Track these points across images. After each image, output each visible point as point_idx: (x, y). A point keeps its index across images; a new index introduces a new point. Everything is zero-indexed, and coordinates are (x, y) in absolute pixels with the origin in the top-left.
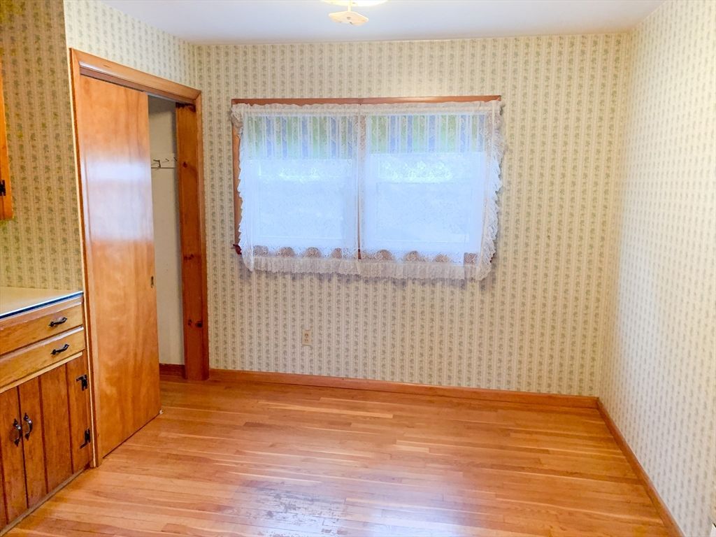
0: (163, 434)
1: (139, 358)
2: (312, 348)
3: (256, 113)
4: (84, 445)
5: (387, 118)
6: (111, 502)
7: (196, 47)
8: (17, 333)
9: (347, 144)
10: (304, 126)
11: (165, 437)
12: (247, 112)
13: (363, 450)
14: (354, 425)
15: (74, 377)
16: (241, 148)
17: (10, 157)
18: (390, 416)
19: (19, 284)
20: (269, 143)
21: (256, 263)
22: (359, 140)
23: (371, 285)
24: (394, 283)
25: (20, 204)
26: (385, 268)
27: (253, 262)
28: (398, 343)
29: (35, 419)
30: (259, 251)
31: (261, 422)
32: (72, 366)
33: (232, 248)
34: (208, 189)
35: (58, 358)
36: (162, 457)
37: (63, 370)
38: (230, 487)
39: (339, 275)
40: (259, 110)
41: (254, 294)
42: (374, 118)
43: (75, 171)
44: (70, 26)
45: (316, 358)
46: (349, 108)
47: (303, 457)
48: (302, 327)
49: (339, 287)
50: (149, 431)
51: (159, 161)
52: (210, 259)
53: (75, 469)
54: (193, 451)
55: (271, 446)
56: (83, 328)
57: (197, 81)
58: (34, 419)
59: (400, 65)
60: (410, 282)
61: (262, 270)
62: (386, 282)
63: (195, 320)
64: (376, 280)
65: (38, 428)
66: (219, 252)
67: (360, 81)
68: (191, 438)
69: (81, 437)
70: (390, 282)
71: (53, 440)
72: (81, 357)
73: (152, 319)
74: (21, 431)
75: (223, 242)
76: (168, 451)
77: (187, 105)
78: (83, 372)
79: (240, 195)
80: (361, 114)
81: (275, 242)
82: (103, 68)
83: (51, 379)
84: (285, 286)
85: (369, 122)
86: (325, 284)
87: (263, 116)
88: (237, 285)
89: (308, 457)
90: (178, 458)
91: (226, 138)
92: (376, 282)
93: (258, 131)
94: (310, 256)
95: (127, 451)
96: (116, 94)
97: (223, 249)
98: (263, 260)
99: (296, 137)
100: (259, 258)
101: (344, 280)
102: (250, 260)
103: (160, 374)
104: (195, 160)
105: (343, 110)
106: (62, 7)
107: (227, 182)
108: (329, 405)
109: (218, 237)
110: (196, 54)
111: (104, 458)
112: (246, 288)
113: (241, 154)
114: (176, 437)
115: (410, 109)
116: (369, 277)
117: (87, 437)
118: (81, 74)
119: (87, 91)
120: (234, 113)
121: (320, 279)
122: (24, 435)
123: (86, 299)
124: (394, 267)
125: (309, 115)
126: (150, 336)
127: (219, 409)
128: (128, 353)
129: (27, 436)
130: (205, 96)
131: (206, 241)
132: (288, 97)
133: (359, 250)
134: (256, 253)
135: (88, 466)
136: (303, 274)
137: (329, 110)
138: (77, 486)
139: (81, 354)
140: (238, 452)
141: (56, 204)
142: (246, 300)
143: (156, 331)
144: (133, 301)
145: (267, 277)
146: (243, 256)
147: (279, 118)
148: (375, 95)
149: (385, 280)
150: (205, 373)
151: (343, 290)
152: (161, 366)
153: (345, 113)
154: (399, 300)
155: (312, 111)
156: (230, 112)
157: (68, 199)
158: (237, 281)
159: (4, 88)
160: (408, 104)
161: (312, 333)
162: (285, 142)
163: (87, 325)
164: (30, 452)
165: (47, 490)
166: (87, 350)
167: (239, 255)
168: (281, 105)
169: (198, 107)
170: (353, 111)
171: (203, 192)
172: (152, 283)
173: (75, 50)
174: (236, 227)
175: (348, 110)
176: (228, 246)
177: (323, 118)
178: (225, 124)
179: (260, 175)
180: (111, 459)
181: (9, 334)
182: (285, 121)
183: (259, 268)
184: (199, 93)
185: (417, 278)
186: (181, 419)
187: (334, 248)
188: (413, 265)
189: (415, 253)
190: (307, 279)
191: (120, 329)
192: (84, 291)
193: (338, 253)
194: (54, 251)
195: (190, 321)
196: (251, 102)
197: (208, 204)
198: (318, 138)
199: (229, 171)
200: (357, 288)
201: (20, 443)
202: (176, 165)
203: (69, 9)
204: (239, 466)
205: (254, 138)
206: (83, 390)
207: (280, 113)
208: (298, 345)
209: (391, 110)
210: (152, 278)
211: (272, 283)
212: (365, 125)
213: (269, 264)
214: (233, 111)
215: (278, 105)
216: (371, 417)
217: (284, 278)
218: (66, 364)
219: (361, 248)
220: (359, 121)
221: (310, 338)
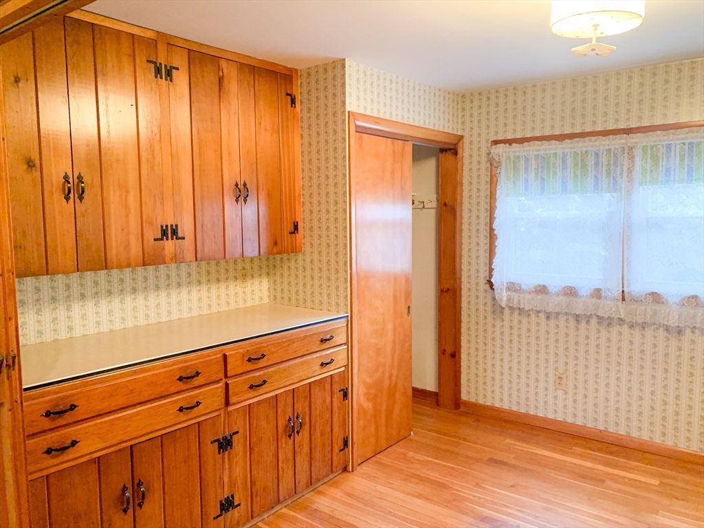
0: (411, 454)
1: (394, 379)
2: (566, 393)
3: (515, 152)
4: (342, 450)
5: (661, 147)
6: (359, 505)
7: (460, 96)
8: (295, 345)
9: (612, 178)
10: (564, 161)
11: (413, 457)
12: (505, 152)
13: (615, 513)
14: (608, 483)
15: (337, 388)
16: (498, 187)
17: (303, 202)
18: (655, 482)
19: (289, 303)
20: (527, 180)
21: (509, 300)
22: (625, 174)
23: (637, 331)
24: (667, 330)
25: (307, 241)
26: (655, 313)
27: (505, 298)
28: (671, 400)
29: (305, 419)
30: (512, 287)
31: (505, 460)
32: (336, 379)
33: (486, 284)
34: (465, 227)
35: (325, 369)
36: (407, 475)
37: (329, 380)
38: (465, 518)
39: (599, 317)
40: (518, 149)
41: (507, 330)
42: (644, 148)
43: (347, 212)
44: (350, 93)
45: (570, 403)
46: (614, 140)
47: (544, 505)
48: (556, 369)
49: (599, 331)
50: (399, 449)
51: (423, 202)
52: (464, 293)
53: (334, 469)
54: (435, 476)
55: (512, 486)
56: (346, 347)
57: (460, 127)
58: (303, 418)
59: (679, 88)
60: (688, 331)
61: (515, 306)
62: (657, 329)
63: (449, 350)
64: (643, 326)
65: (307, 427)
66: (473, 287)
67: (629, 111)
68: (435, 463)
69: (341, 443)
70: (661, 329)
71: (318, 440)
72: (344, 371)
73: (407, 345)
74: (293, 427)
75: (478, 277)
76: (413, 471)
77: (450, 149)
78: (344, 385)
79: (496, 232)
80: (629, 145)
81: (529, 280)
82: (374, 125)
83: (319, 386)
84: (538, 324)
85: (638, 153)
86: (583, 325)
87: (521, 154)
88: (490, 320)
89: (551, 506)
90: (422, 479)
91: (485, 178)
92: (643, 328)
93: (516, 169)
94: (566, 294)
95: (377, 463)
96: (384, 145)
97: (477, 284)
98: (516, 296)
99: (555, 173)
100: (512, 294)
101: (604, 322)
102: (503, 296)
103: (413, 397)
104: (454, 199)
105: (607, 142)
106: (345, 78)
107: (484, 219)
108: (582, 456)
109: (473, 273)
110: (460, 102)
111: (359, 465)
112: (498, 324)
113: (498, 192)
114: (421, 459)
115: (689, 135)
116: (634, 321)
117: (346, 443)
118: (357, 132)
119: (361, 145)
120: (492, 154)
121: (577, 321)
122: (296, 430)
123: (350, 321)
124: (667, 311)
125: (570, 150)
126: (405, 360)
127: (465, 440)
128: (383, 373)
129: (298, 432)
130: (466, 140)
131: (461, 276)
132: (547, 134)
133: (623, 291)
134: (508, 289)
135: (345, 469)
136: (558, 314)
137: (591, 143)
138: (335, 484)
139: (343, 369)
140: (477, 485)
141: (332, 240)
142: (498, 336)
143: (411, 357)
144: (390, 326)
145: (520, 314)
146: (496, 292)
147: (538, 155)
148: (646, 123)
149: (655, 326)
150: (457, 403)
151: (604, 334)
152: (415, 390)
153: (609, 145)
154: (673, 350)
155: (572, 145)
156: (489, 154)
157: (341, 236)
158: (490, 316)
159: (302, 148)
160: (687, 129)
161: (567, 377)
162: (543, 179)
163: (349, 343)
164: (300, 446)
165: (310, 483)
166: (349, 366)
167: (492, 291)
168: (540, 142)
169: (460, 151)
170: (619, 142)
171: (461, 230)
172: (409, 312)
173: (352, 112)
174: (491, 263)
175: (613, 142)
176: (482, 281)
177: (584, 152)
178: (484, 165)
179: (517, 212)
180: (365, 468)
181: (289, 345)
182: (544, 158)
183: (512, 305)
184: (462, 137)
185: (697, 326)
186: (428, 443)
187: (593, 288)
188: (692, 311)
189: (695, 297)
190: (562, 319)
191: (378, 351)
192: (349, 314)
193: (597, 293)
194: (329, 279)
195: (445, 351)
196: (509, 142)
197: (465, 240)
198: (578, 172)
199: (486, 209)
200: (620, 333)
201: (292, 437)
202: (438, 204)
203: (350, 79)
204: (476, 499)
205: (512, 176)
206: (344, 400)
207: (539, 150)
208: (551, 387)
209: (665, 138)
210: (409, 307)
211: (525, 320)
212: (633, 156)
213: (522, 301)
214: (492, 152)
215: (537, 142)
216: (630, 479)
217: (538, 316)
218: (331, 375)
219: (625, 289)
220: (626, 151)
221: (564, 382)
